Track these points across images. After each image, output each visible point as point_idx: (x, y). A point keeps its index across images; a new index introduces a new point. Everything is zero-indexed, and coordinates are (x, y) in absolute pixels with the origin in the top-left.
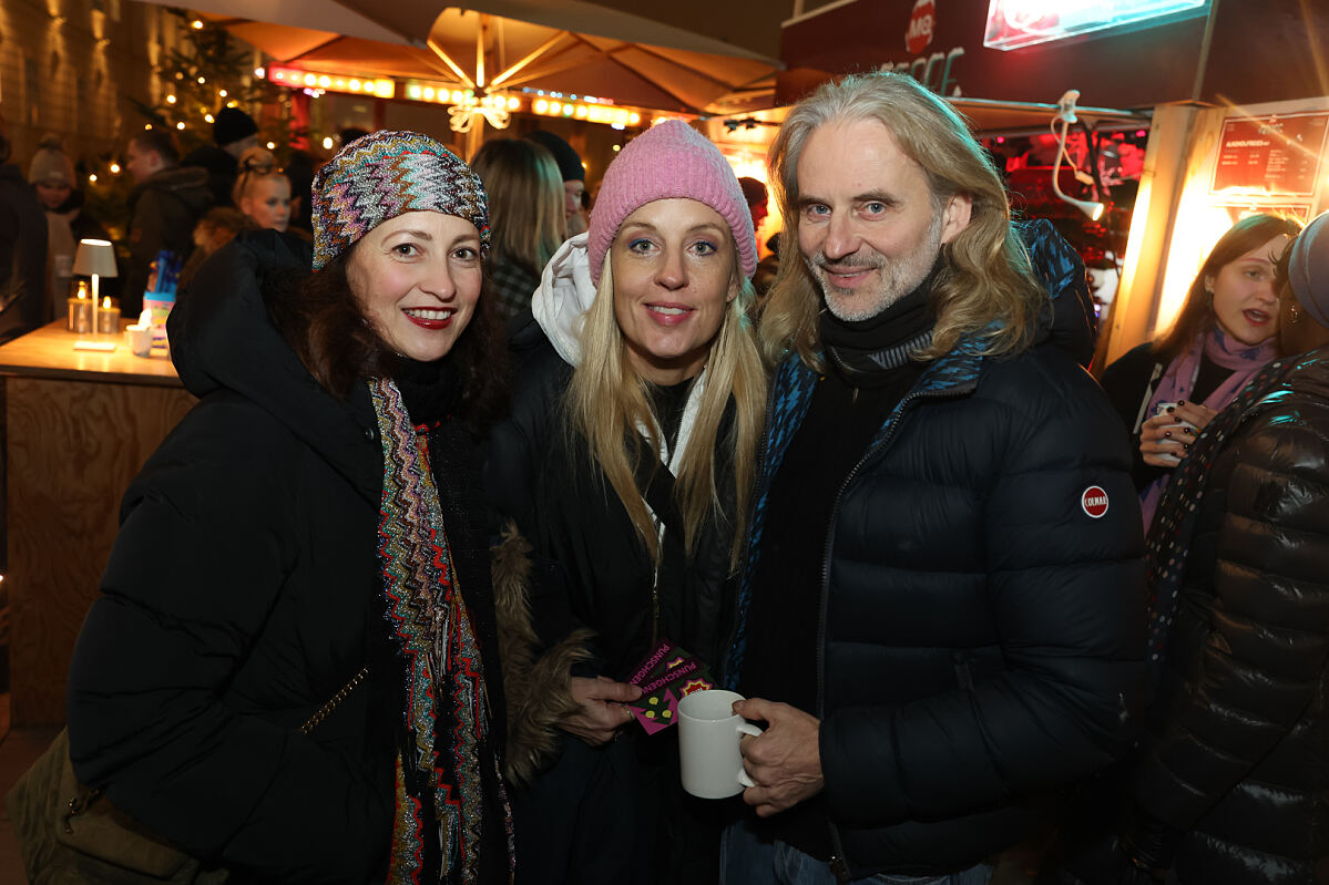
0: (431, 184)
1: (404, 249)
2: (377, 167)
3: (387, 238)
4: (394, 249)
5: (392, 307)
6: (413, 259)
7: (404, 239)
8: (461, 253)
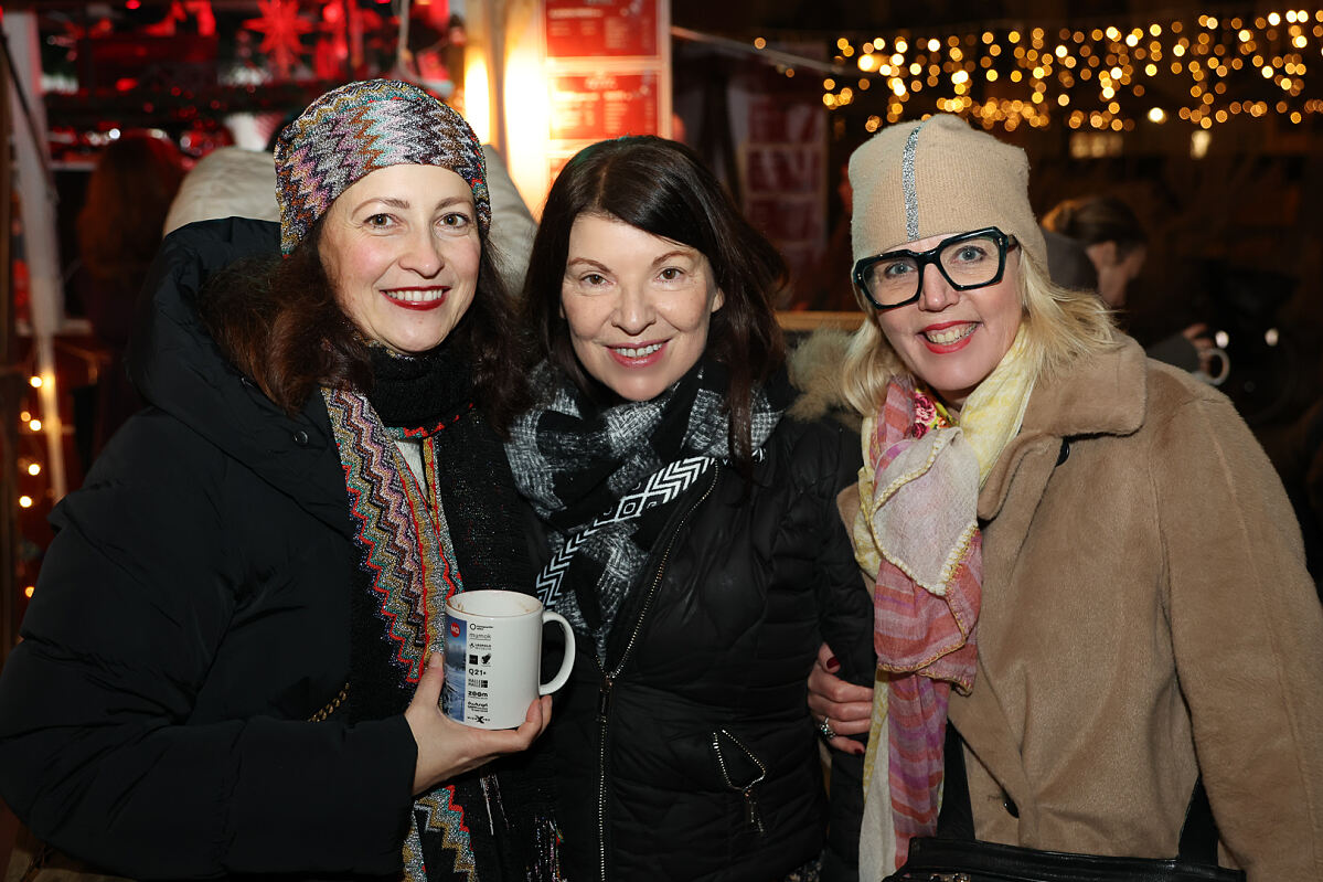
0: (401, 133)
1: (379, 219)
2: (337, 122)
3: (357, 209)
4: (367, 221)
5: (368, 289)
6: (391, 230)
7: (379, 209)
8: (450, 219)
